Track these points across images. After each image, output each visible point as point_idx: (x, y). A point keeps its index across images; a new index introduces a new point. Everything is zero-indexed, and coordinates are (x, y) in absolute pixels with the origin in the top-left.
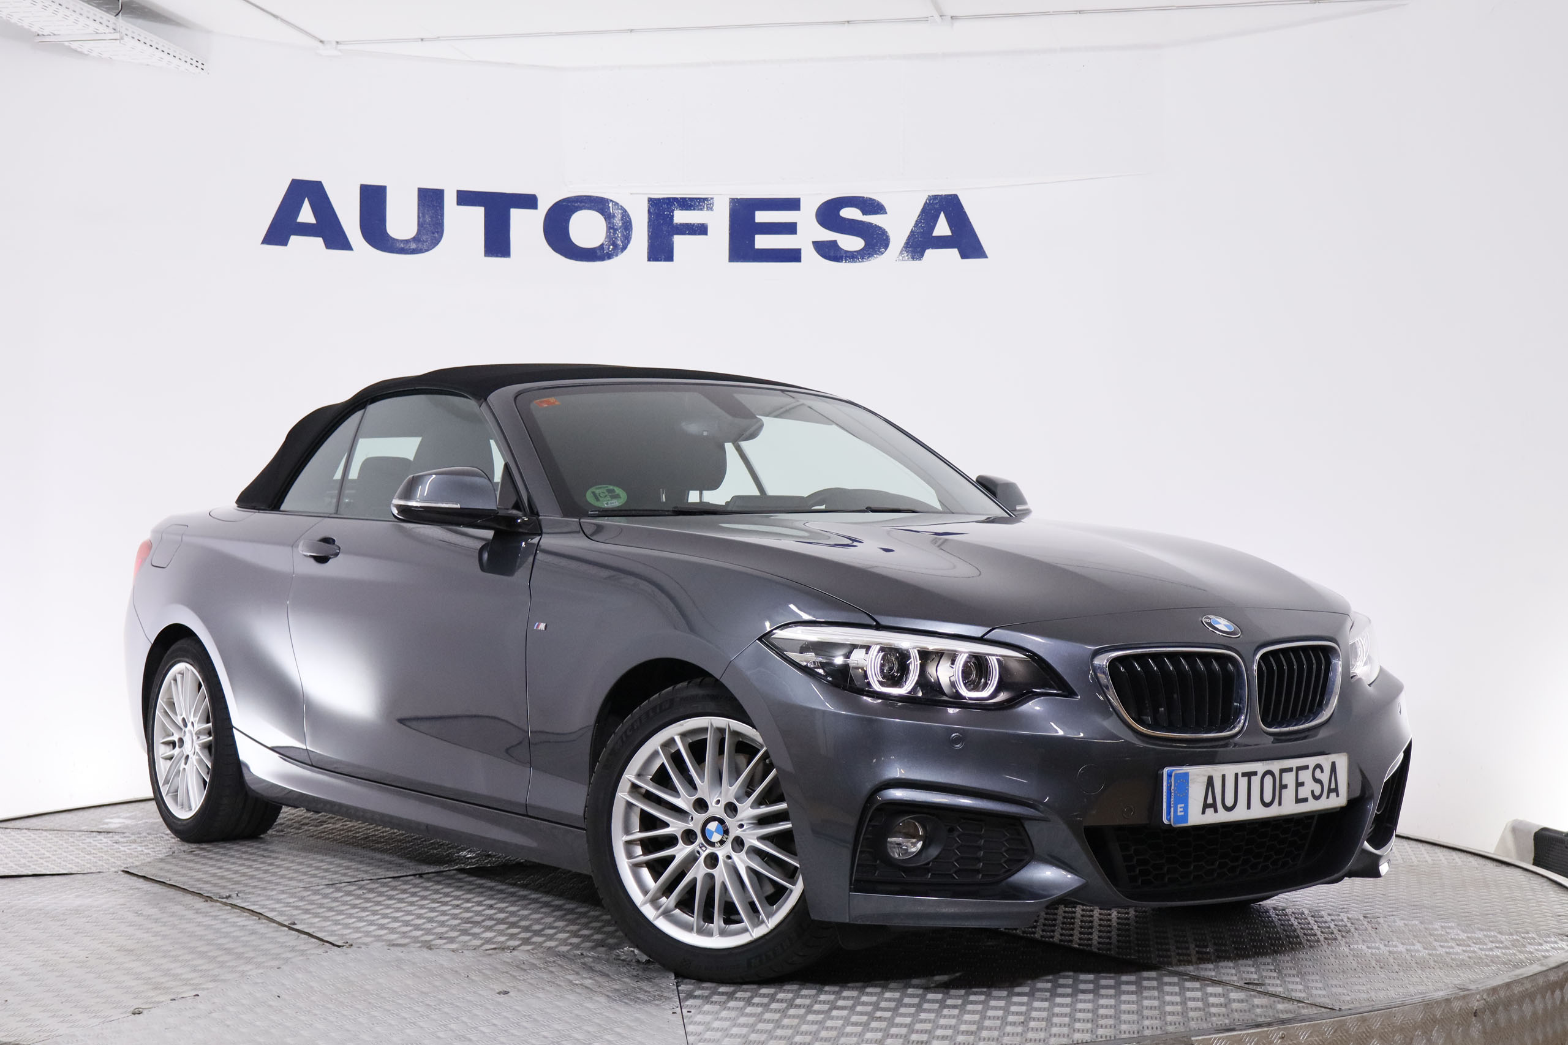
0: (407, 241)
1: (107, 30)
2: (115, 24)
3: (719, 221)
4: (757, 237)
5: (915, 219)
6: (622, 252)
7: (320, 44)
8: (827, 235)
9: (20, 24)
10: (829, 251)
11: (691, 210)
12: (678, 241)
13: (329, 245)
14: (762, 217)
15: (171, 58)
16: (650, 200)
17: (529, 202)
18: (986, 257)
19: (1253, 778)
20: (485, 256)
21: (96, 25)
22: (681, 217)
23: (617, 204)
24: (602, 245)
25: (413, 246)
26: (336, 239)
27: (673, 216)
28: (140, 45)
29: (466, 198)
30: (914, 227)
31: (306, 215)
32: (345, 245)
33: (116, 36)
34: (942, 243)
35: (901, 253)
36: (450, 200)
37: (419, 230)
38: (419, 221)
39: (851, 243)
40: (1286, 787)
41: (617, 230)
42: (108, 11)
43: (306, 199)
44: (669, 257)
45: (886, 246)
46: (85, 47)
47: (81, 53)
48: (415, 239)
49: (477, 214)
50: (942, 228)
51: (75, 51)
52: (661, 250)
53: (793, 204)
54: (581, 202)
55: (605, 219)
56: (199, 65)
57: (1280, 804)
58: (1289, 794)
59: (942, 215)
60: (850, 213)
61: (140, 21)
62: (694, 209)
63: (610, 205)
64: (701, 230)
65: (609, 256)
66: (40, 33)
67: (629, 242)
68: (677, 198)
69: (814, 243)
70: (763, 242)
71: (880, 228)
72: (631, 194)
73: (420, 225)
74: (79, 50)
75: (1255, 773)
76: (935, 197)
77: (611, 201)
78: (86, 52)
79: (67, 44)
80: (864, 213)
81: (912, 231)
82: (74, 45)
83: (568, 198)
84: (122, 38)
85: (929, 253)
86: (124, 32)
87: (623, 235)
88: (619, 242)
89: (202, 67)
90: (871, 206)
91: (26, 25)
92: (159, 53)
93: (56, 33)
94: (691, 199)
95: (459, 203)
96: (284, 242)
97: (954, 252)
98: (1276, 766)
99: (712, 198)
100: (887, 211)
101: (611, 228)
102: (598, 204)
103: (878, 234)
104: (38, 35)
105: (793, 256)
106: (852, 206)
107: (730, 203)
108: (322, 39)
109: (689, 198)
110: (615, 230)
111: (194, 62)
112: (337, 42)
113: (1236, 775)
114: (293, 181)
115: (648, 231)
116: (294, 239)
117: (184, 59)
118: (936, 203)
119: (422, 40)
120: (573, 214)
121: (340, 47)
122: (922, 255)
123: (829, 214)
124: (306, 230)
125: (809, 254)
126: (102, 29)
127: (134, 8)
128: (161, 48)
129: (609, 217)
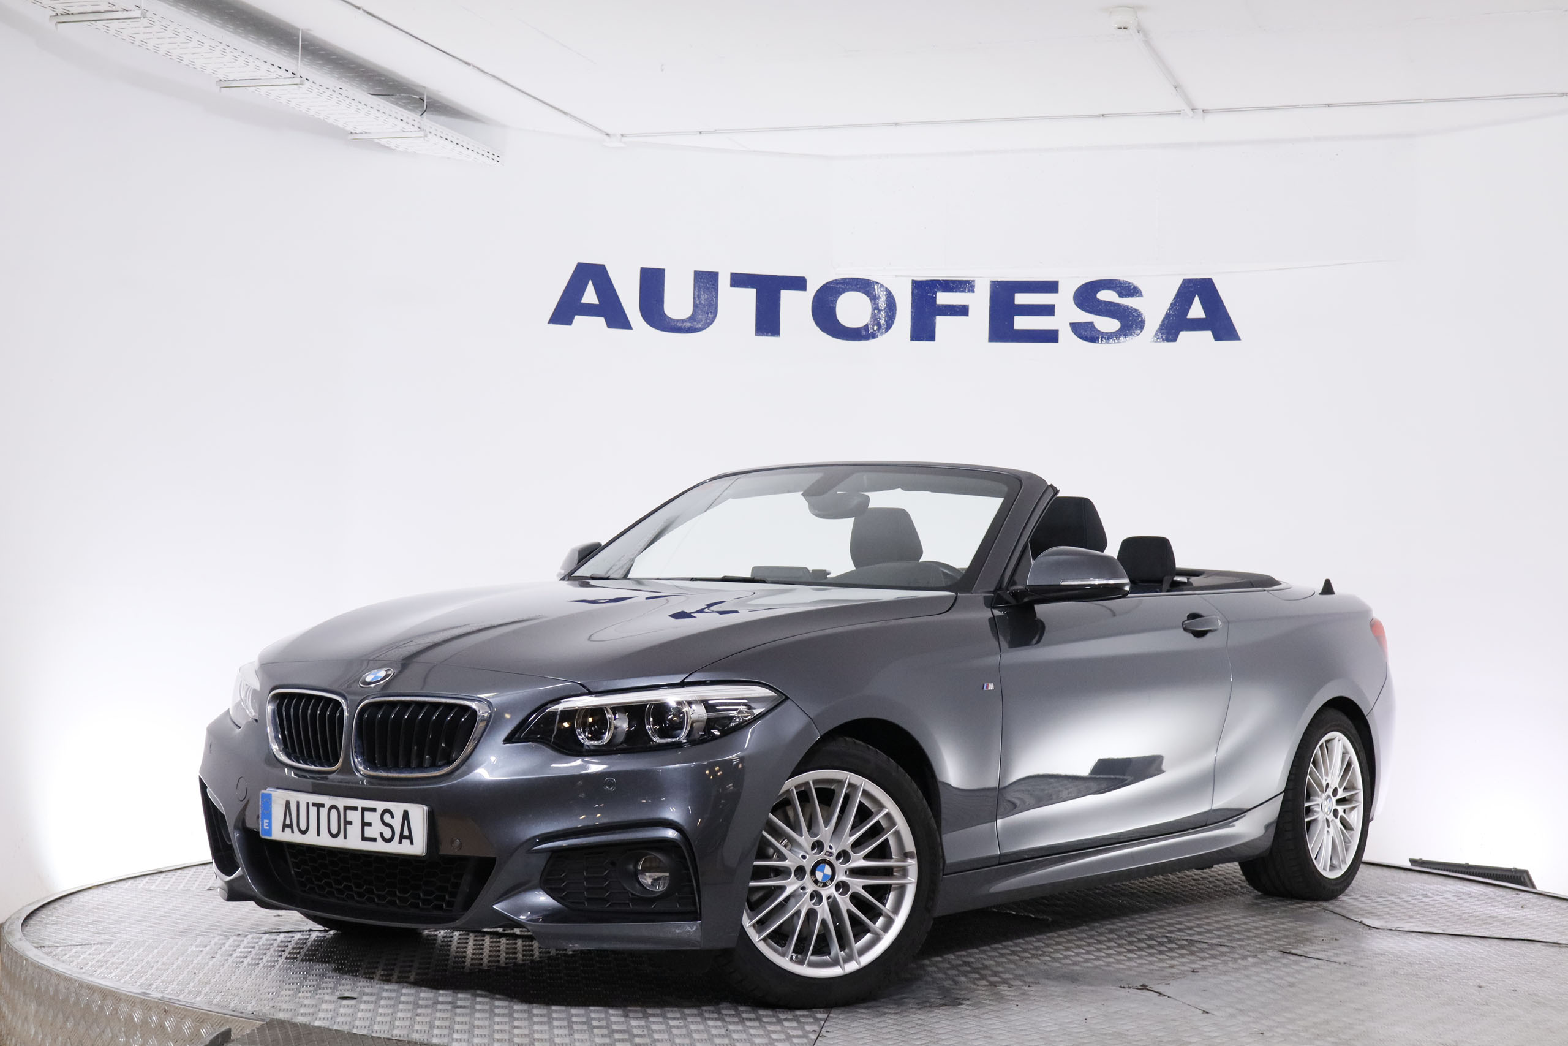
0: (683, 321)
1: (413, 129)
2: (419, 122)
3: (979, 303)
4: (1016, 318)
5: (1170, 302)
6: (886, 332)
7: (606, 137)
8: (1084, 317)
9: (335, 124)
10: (1086, 333)
11: (953, 292)
12: (940, 321)
13: (611, 324)
14: (1021, 299)
15: (470, 152)
16: (914, 282)
17: (798, 283)
18: (1239, 339)
19: (321, 809)
20: (756, 335)
21: (403, 124)
22: (943, 298)
23: (882, 286)
24: (867, 325)
25: (688, 325)
26: (617, 318)
27: (935, 298)
28: (443, 141)
29: (739, 280)
30: (1170, 309)
31: (590, 296)
32: (626, 325)
33: (421, 134)
34: (1196, 325)
35: (1156, 335)
36: (724, 281)
37: (694, 311)
38: (694, 303)
39: (1107, 324)
40: (350, 823)
41: (881, 310)
42: (413, 110)
43: (590, 281)
44: (931, 337)
45: (1142, 328)
46: (393, 144)
47: (389, 148)
48: (692, 319)
49: (750, 295)
50: (1197, 311)
51: (383, 146)
52: (923, 330)
53: (1051, 287)
54: (848, 284)
55: (871, 300)
56: (495, 157)
57: (345, 837)
58: (354, 830)
59: (1197, 298)
60: (1106, 296)
61: (443, 118)
62: (956, 292)
63: (876, 287)
64: (962, 311)
65: (873, 336)
66: (353, 131)
67: (893, 322)
68: (939, 281)
69: (1070, 324)
70: (1021, 323)
71: (1136, 310)
72: (896, 276)
73: (695, 306)
74: (387, 145)
75: (323, 805)
76: (1190, 280)
77: (877, 283)
78: (394, 148)
79: (377, 141)
80: (1121, 295)
81: (1167, 314)
82: (383, 142)
83: (836, 280)
84: (426, 136)
85: (1184, 335)
86: (428, 130)
87: (887, 315)
88: (882, 322)
89: (498, 159)
90: (1128, 290)
91: (341, 125)
92: (459, 148)
93: (367, 131)
94: (954, 282)
95: (732, 285)
96: (568, 321)
97: (1208, 334)
98: (341, 802)
99: (974, 281)
100: (1143, 293)
101: (876, 308)
102: (864, 286)
103: (1134, 315)
104: (351, 133)
105: (1051, 336)
106: (1109, 288)
107: (991, 285)
108: (608, 132)
109: (952, 281)
110: (880, 311)
111: (490, 155)
112: (622, 135)
113: (308, 804)
114: (579, 264)
115: (912, 312)
116: (578, 319)
117: (481, 152)
118: (1191, 287)
119: (700, 133)
120: (841, 294)
121: (624, 139)
122: (1177, 336)
123: (1086, 296)
124: (589, 310)
125: (1066, 335)
126: (408, 128)
127: (438, 107)
128: (460, 143)
129: (874, 298)
